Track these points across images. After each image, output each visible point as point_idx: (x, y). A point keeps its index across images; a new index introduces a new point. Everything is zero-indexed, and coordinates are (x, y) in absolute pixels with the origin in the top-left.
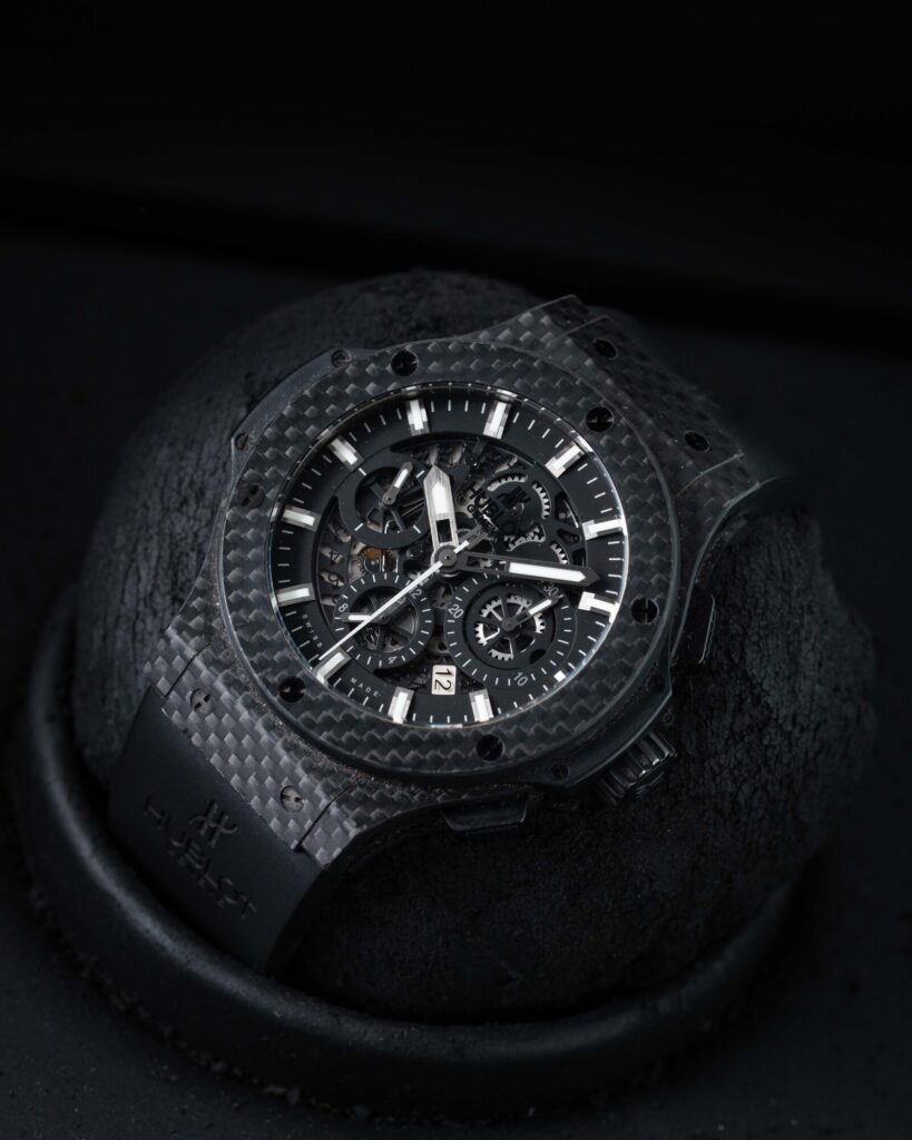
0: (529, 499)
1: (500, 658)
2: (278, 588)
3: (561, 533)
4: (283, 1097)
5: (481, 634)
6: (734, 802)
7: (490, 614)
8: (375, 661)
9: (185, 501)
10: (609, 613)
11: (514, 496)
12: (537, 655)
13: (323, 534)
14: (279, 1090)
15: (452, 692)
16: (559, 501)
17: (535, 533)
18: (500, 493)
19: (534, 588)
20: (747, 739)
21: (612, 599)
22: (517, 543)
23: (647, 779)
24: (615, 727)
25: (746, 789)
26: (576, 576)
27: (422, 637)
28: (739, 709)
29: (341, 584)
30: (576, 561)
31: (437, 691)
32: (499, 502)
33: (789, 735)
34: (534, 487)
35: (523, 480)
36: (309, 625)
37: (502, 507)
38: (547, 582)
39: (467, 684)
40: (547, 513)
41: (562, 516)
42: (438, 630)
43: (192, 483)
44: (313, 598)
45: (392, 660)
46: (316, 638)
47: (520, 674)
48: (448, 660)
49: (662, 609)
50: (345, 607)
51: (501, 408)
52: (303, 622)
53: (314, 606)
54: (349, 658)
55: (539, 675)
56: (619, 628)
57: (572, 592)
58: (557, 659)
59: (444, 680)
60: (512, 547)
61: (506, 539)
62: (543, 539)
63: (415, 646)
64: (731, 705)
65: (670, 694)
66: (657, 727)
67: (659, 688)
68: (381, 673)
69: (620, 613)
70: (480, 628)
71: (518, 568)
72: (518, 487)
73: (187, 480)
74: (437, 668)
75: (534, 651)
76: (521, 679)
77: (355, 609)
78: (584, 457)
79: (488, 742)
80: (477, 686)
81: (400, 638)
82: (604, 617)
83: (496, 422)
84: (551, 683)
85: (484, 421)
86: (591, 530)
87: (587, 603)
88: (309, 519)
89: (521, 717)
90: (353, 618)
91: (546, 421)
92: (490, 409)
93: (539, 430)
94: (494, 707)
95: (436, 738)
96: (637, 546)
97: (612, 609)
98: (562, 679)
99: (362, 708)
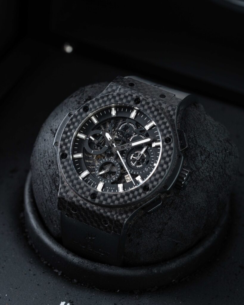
0: (129, 127)
1: (139, 167)
2: (80, 174)
3: (141, 131)
4: (57, 273)
5: (132, 164)
6: (210, 177)
7: (132, 158)
8: (110, 181)
9: (50, 166)
10: (160, 145)
11: (126, 128)
13: (85, 157)
14: (57, 271)
15: (131, 180)
16: (137, 124)
17: (134, 134)
18: (122, 129)
19: (140, 147)
20: (207, 161)
21: (159, 141)
22: (131, 139)
23: (187, 179)
24: (174, 171)
25: (212, 173)
26: (148, 140)
27: (119, 170)
28: (201, 155)
29: (94, 167)
30: (147, 136)
31: (128, 181)
32: (122, 131)
33: (216, 156)
34: (129, 124)
35: (126, 124)
36: (91, 180)
37: (124, 132)
38: (143, 144)
39: (134, 176)
40: (135, 129)
41: (139, 128)
42: (122, 167)
43: (49, 161)
44: (89, 173)
45: (114, 179)
46: (94, 182)
47: (146, 168)
49: (172, 138)
50: (97, 172)
51: (113, 109)
52: (89, 180)
53: (90, 175)
54: (104, 183)
55: (150, 167)
56: (164, 147)
57: (149, 144)
58: (153, 161)
59: (129, 178)
60: (130, 140)
61: (128, 139)
62: (137, 135)
63: (118, 173)
64: (199, 155)
65: (183, 157)
66: (183, 167)
67: (180, 157)
68: (113, 183)
69: (163, 143)
70: (132, 162)
71: (134, 144)
72: (126, 125)
73: (48, 161)
74: (126, 176)
75: (147, 161)
76: (146, 169)
77: (100, 171)
78: (138, 112)
79: (145, 187)
80: (137, 176)
81: (114, 173)
82: (159, 146)
83: (114, 113)
84: (154, 167)
85: (110, 114)
86: (147, 127)
87: (154, 145)
88: (80, 155)
89: (150, 178)
90: (101, 173)
91: (125, 107)
92: (111, 110)
93: (124, 110)
94: (143, 179)
95: (132, 192)
96: (159, 126)
97: (160, 144)
98: (156, 165)
99: (112, 193)
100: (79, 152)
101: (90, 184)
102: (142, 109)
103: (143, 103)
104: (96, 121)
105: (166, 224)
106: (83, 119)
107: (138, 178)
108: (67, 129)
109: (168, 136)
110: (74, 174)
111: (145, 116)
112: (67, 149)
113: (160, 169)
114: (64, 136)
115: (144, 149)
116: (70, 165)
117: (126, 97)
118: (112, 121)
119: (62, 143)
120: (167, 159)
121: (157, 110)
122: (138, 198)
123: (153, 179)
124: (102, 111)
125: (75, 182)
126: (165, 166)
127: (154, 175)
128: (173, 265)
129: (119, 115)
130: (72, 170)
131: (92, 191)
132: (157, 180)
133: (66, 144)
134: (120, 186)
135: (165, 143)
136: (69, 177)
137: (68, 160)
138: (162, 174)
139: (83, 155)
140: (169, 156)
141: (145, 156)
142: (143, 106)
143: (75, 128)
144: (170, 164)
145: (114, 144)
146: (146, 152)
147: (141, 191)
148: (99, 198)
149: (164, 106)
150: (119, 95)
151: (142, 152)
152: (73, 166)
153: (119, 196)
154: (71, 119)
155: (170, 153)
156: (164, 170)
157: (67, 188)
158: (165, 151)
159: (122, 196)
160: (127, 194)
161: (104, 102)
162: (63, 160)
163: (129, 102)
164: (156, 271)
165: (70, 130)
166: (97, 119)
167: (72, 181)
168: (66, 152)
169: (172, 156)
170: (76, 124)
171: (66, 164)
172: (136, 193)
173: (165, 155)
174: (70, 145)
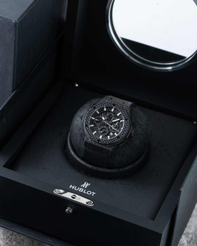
2: (93, 133)
3: (116, 116)
4: (82, 172)
7: (113, 126)
11: (110, 115)
12: (119, 128)
14: (82, 171)
15: (113, 134)
16: (114, 114)
17: (113, 118)
18: (109, 115)
19: (116, 122)
21: (123, 120)
23: (134, 134)
24: (129, 131)
29: (98, 130)
30: (118, 118)
31: (111, 135)
34: (111, 113)
38: (116, 121)
39: (113, 133)
42: (109, 130)
45: (106, 134)
48: (111, 132)
51: (105, 108)
53: (97, 133)
54: (102, 136)
55: (120, 129)
56: (125, 122)
57: (119, 121)
58: (121, 127)
59: (111, 134)
61: (111, 119)
66: (132, 129)
67: (131, 126)
68: (106, 136)
69: (124, 121)
71: (113, 121)
74: (110, 133)
75: (118, 128)
77: (101, 131)
78: (114, 109)
79: (118, 137)
80: (115, 133)
81: (106, 132)
82: (123, 122)
83: (105, 109)
84: (121, 130)
85: (104, 110)
86: (118, 115)
87: (121, 121)
88: (93, 126)
89: (120, 134)
90: (101, 132)
91: (109, 107)
92: (104, 108)
93: (109, 108)
94: (117, 134)
95: (113, 139)
96: (123, 114)
97: (123, 121)
98: (122, 129)
99: (105, 139)
100: (92, 124)
101: (97, 136)
102: (116, 108)
103: (117, 106)
104: (98, 113)
105: (125, 151)
106: (93, 112)
107: (115, 134)
108: (87, 116)
109: (126, 118)
110: (91, 133)
111: (117, 110)
112: (88, 123)
113: (124, 130)
114: (86, 118)
115: (117, 123)
116: (89, 129)
117: (110, 103)
118: (105, 113)
119: (86, 121)
120: (126, 126)
121: (122, 108)
122: (116, 141)
123: (121, 134)
124: (101, 109)
125: (91, 135)
126: (125, 129)
127: (121, 132)
128: (128, 168)
129: (107, 110)
130: (90, 131)
131: (98, 139)
132: (122, 134)
133: (87, 121)
134: (109, 137)
135: (125, 121)
136: (89, 133)
137: (88, 127)
138: (125, 132)
139: (94, 125)
140: (127, 125)
141: (118, 125)
142: (116, 107)
143: (90, 115)
144: (127, 128)
145: (105, 122)
146: (118, 124)
147: (117, 138)
148: (101, 141)
149: (124, 107)
150: (107, 103)
151: (117, 124)
152: (90, 130)
153: (108, 140)
154: (89, 112)
155: (127, 124)
156: (125, 131)
157: (88, 138)
158: (125, 123)
159: (110, 141)
160: (112, 140)
161: (102, 105)
162: (87, 127)
163: (111, 105)
164: (121, 170)
165: (89, 116)
166: (99, 112)
167: (90, 135)
168: (88, 124)
169: (128, 125)
170: (91, 114)
171: (87, 129)
172: (115, 139)
173: (125, 125)
174: (89, 122)
